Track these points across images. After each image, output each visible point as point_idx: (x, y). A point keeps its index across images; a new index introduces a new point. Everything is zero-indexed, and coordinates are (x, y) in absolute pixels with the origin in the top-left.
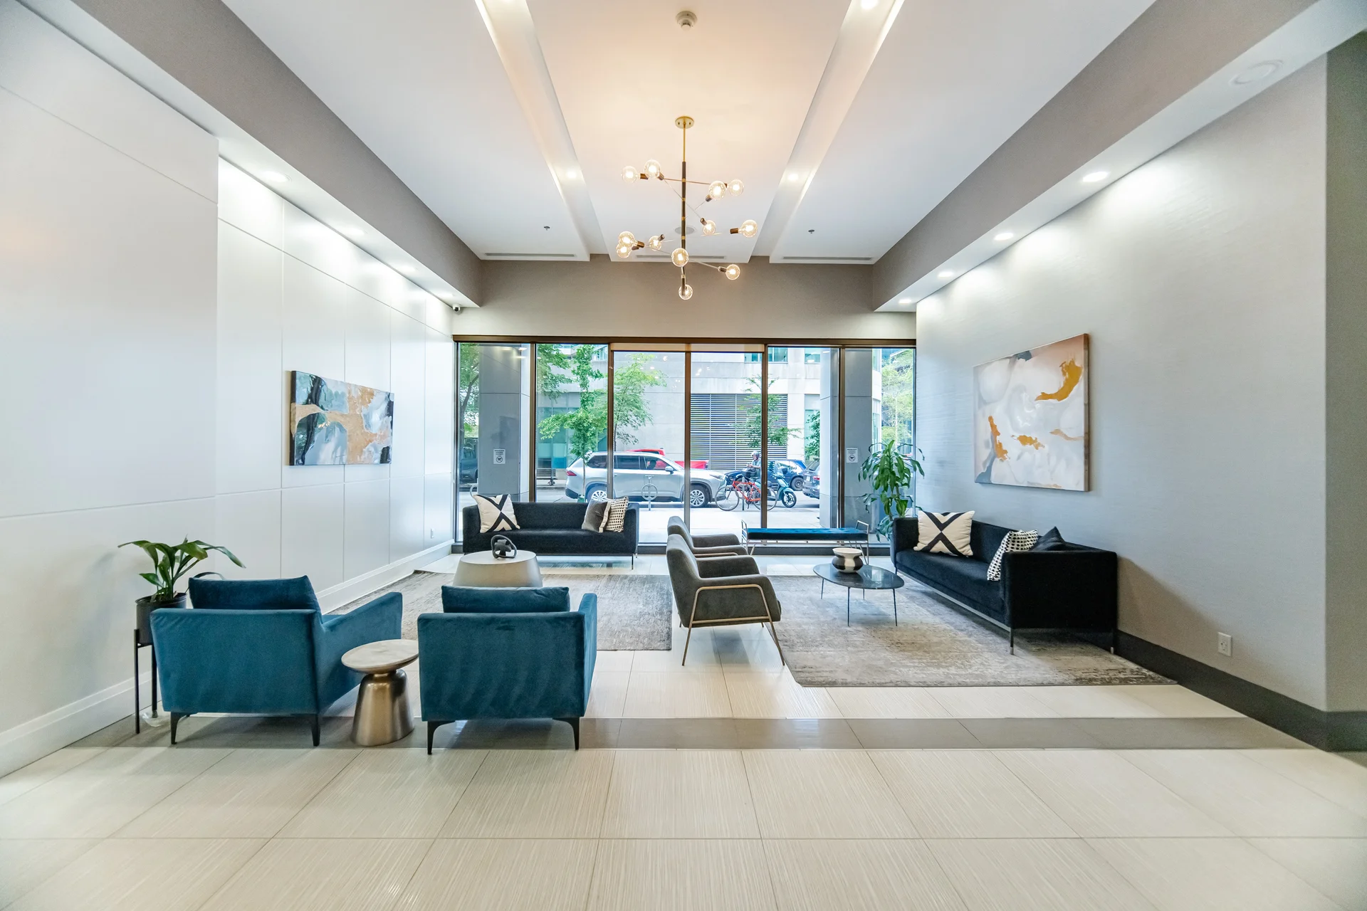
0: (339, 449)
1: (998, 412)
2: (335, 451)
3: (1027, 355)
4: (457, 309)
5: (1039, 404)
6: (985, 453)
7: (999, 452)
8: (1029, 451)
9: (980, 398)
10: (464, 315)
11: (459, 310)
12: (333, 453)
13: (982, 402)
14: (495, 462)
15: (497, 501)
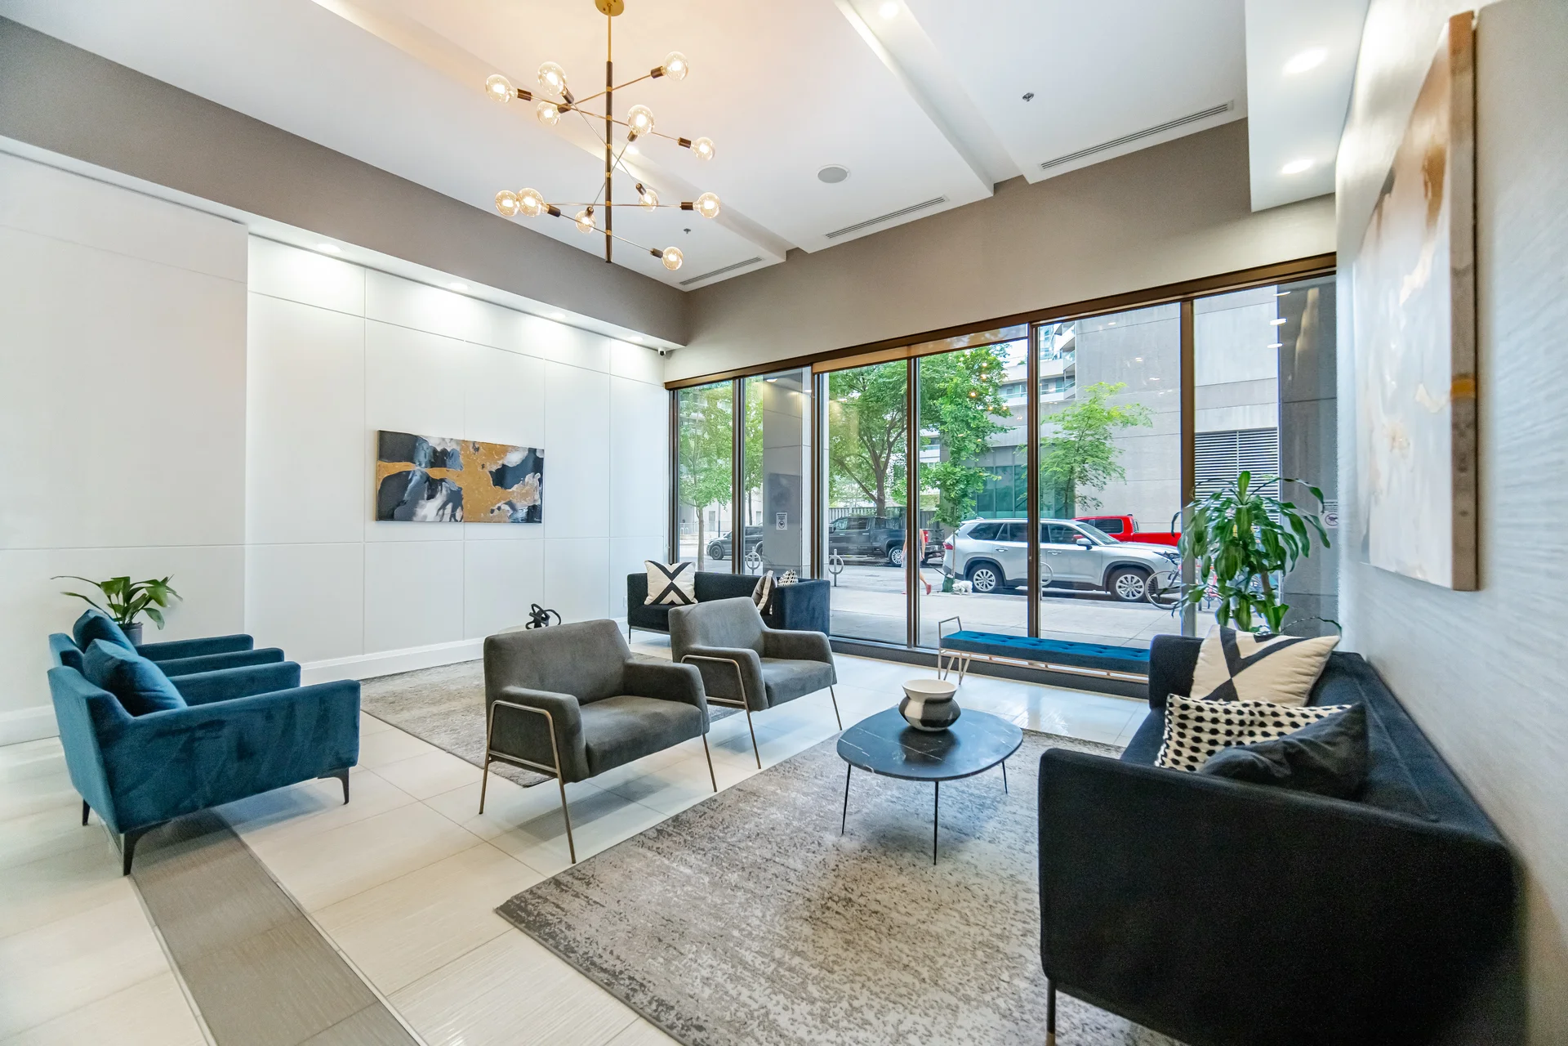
0: (449, 507)
2: (443, 507)
4: (662, 353)
10: (675, 358)
11: (667, 354)
12: (439, 509)
14: (778, 528)
15: (671, 569)
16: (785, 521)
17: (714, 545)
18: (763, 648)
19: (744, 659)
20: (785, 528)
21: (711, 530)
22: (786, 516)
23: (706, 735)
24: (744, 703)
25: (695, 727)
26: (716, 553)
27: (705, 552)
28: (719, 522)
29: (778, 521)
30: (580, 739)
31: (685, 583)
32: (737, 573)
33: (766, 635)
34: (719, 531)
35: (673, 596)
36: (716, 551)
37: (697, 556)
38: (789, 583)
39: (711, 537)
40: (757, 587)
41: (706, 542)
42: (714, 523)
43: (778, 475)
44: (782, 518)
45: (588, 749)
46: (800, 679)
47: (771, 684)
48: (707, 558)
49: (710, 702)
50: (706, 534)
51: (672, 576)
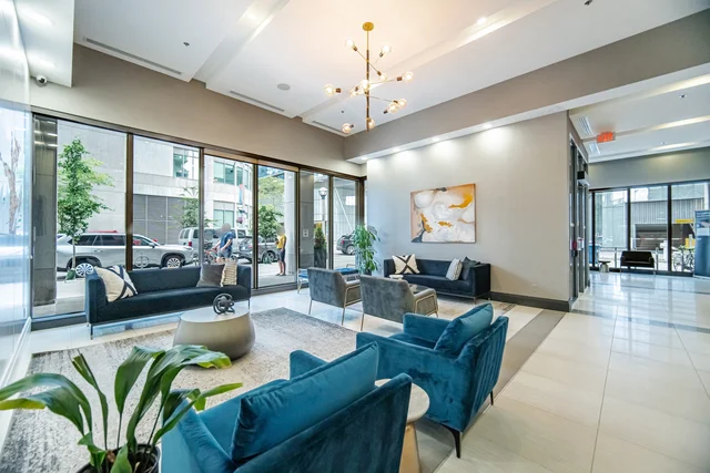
1: (427, 213)
3: (444, 190)
4: (42, 80)
5: (451, 210)
6: (418, 229)
7: (425, 228)
8: (445, 228)
9: (415, 206)
11: (44, 83)
13: (415, 207)
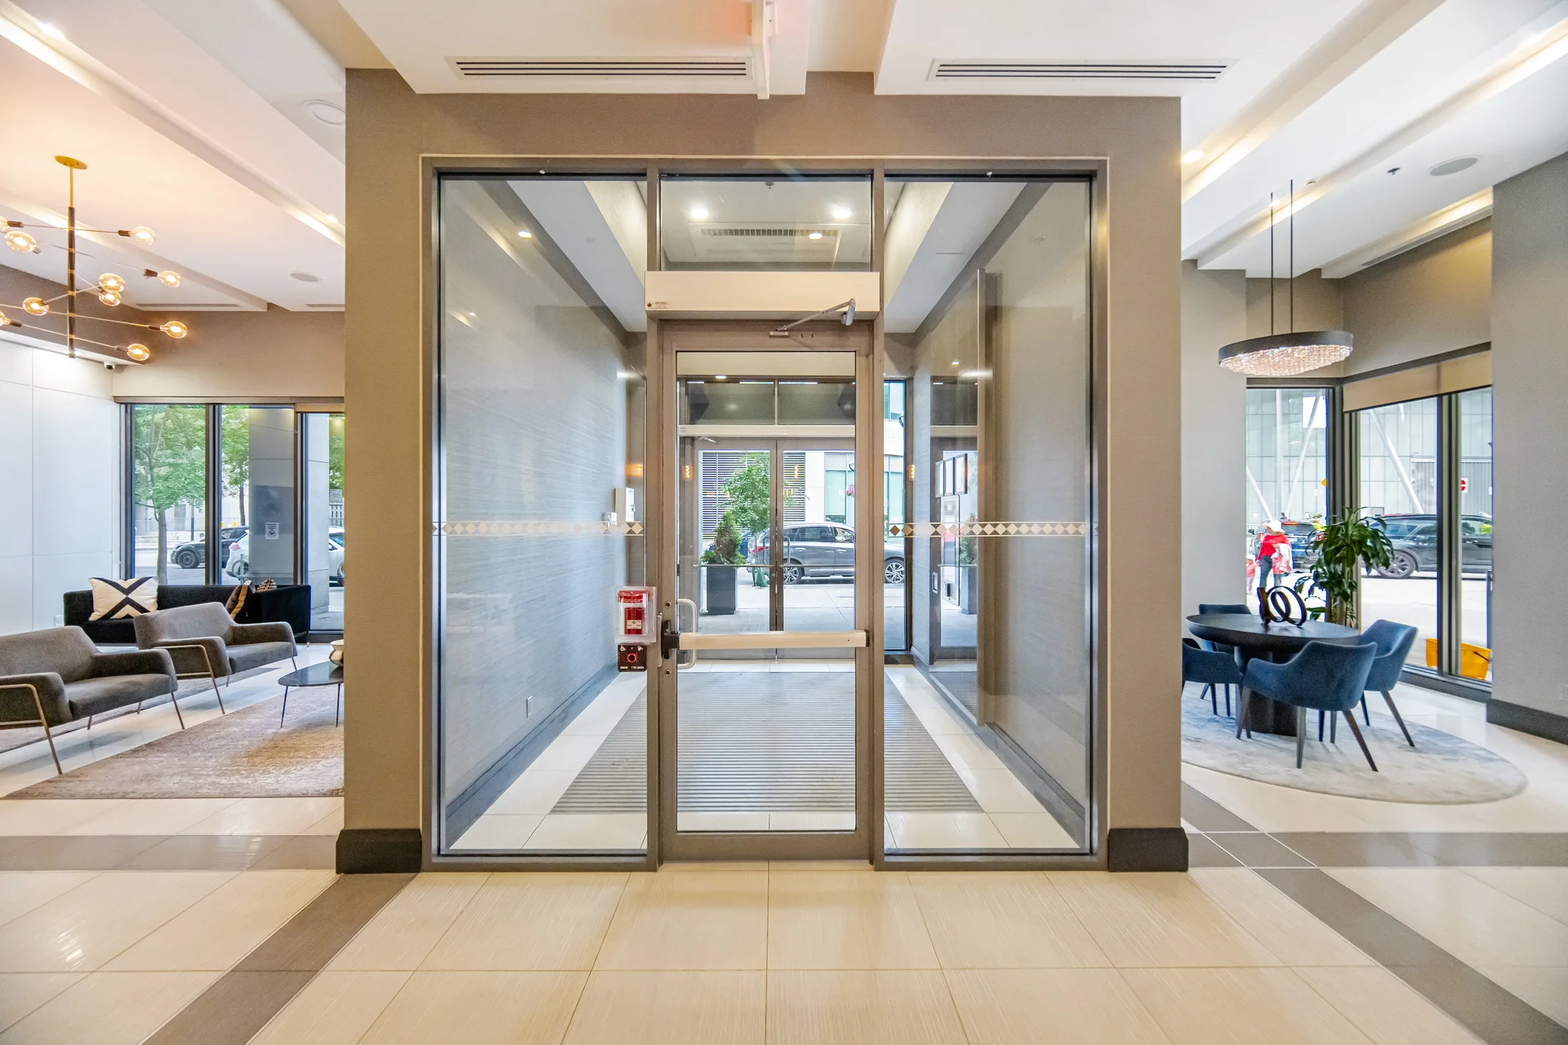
14: (267, 537)
15: (126, 584)
16: (277, 530)
17: (183, 550)
18: (231, 637)
19: (211, 644)
20: (277, 537)
21: (178, 530)
22: (277, 527)
23: (174, 693)
24: (211, 672)
25: (166, 688)
26: (187, 560)
27: (169, 559)
28: (193, 519)
29: (268, 530)
30: (64, 698)
31: (146, 596)
32: (211, 584)
33: (234, 629)
34: (192, 531)
35: (128, 610)
36: (185, 557)
37: (156, 565)
38: (266, 590)
39: (179, 538)
40: (233, 595)
41: (172, 545)
42: (183, 522)
43: (266, 487)
44: (272, 527)
45: (71, 703)
46: (263, 654)
47: (234, 658)
48: (170, 565)
49: (179, 678)
50: (170, 535)
51: (127, 591)
